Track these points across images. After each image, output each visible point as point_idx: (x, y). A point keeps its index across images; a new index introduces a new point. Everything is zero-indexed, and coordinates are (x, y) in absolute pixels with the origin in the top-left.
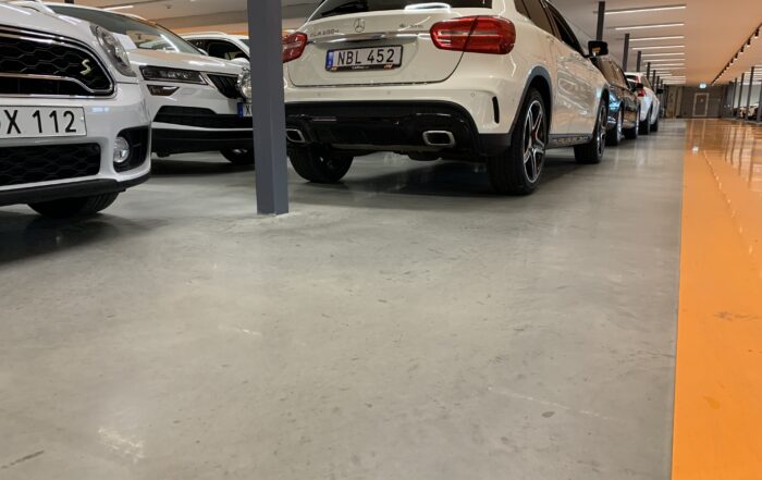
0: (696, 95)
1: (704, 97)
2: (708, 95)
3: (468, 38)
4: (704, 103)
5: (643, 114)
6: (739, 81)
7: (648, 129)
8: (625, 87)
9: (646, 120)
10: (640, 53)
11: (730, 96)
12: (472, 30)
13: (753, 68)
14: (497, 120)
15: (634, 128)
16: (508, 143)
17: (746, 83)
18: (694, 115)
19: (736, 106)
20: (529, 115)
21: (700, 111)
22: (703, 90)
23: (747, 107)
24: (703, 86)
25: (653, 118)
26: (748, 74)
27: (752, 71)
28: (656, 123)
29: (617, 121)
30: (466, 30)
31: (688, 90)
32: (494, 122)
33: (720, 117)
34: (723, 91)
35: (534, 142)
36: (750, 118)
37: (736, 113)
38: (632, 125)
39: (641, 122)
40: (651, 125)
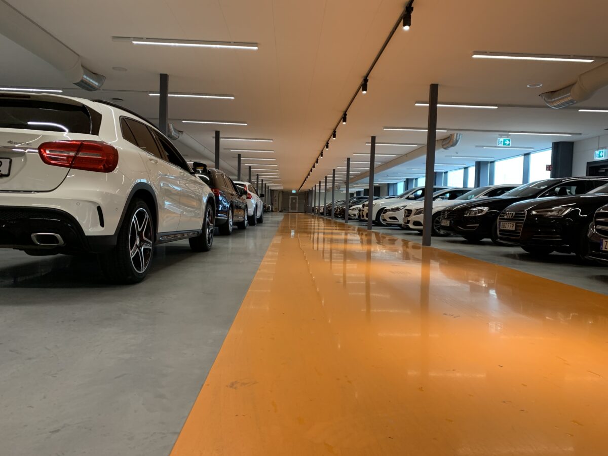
0: (290, 197)
1: (295, 199)
2: (297, 197)
3: (74, 158)
4: (295, 203)
5: (251, 211)
6: (314, 189)
7: (254, 221)
8: (234, 193)
9: (253, 216)
10: (250, 168)
11: (310, 199)
12: (78, 151)
13: (320, 182)
14: (102, 224)
15: (243, 222)
16: (115, 242)
17: (317, 191)
18: (290, 211)
19: (313, 206)
20: (134, 219)
21: (294, 208)
22: (294, 194)
23: (319, 207)
24: (294, 192)
25: (259, 214)
26: (318, 185)
27: (320, 184)
28: (261, 216)
29: (228, 217)
30: (72, 151)
31: (285, 194)
32: (100, 226)
33: (305, 212)
34: (306, 195)
35: (142, 240)
36: (322, 214)
37: (313, 209)
38: (243, 220)
39: (248, 217)
40: (257, 219)
